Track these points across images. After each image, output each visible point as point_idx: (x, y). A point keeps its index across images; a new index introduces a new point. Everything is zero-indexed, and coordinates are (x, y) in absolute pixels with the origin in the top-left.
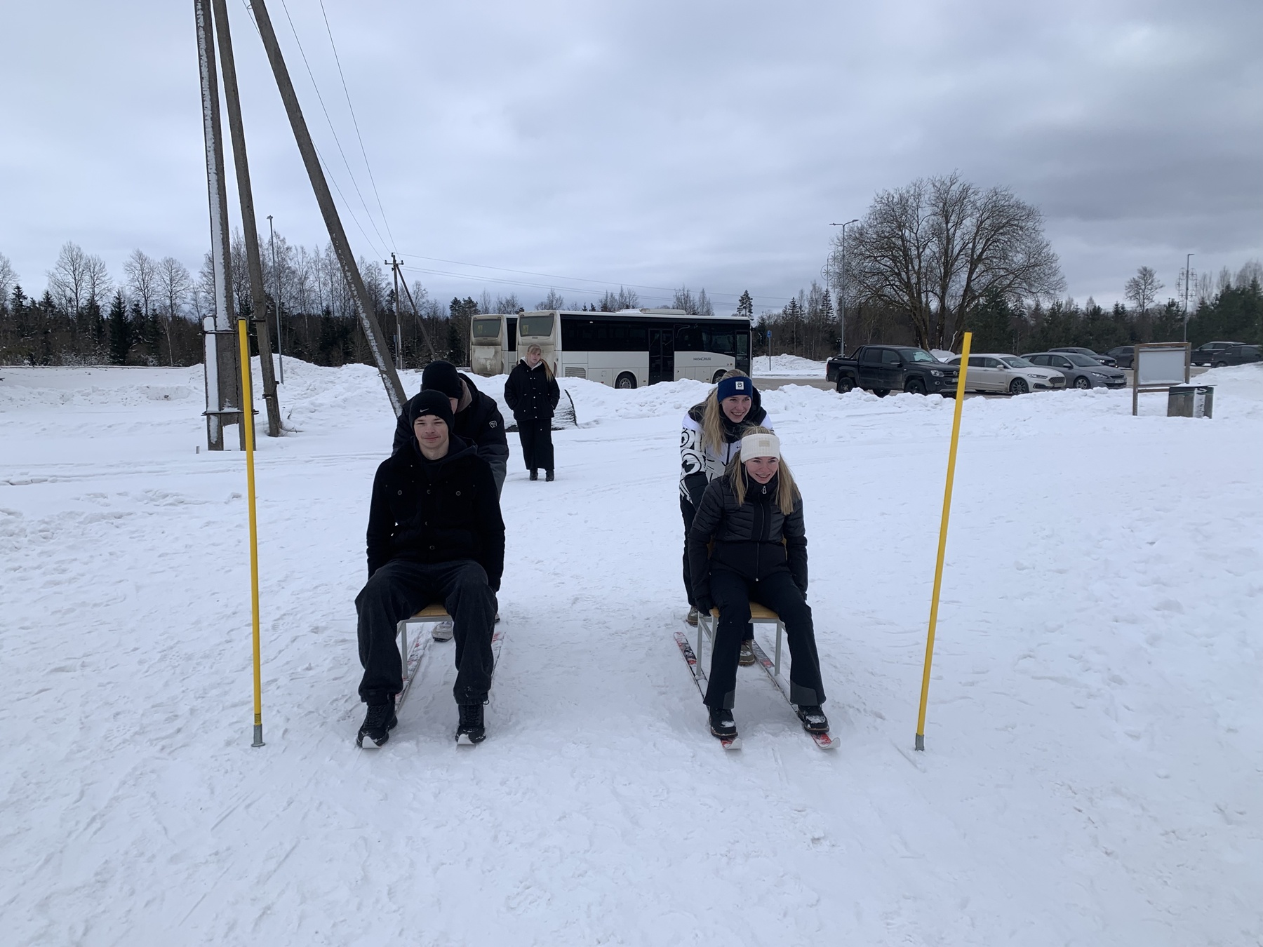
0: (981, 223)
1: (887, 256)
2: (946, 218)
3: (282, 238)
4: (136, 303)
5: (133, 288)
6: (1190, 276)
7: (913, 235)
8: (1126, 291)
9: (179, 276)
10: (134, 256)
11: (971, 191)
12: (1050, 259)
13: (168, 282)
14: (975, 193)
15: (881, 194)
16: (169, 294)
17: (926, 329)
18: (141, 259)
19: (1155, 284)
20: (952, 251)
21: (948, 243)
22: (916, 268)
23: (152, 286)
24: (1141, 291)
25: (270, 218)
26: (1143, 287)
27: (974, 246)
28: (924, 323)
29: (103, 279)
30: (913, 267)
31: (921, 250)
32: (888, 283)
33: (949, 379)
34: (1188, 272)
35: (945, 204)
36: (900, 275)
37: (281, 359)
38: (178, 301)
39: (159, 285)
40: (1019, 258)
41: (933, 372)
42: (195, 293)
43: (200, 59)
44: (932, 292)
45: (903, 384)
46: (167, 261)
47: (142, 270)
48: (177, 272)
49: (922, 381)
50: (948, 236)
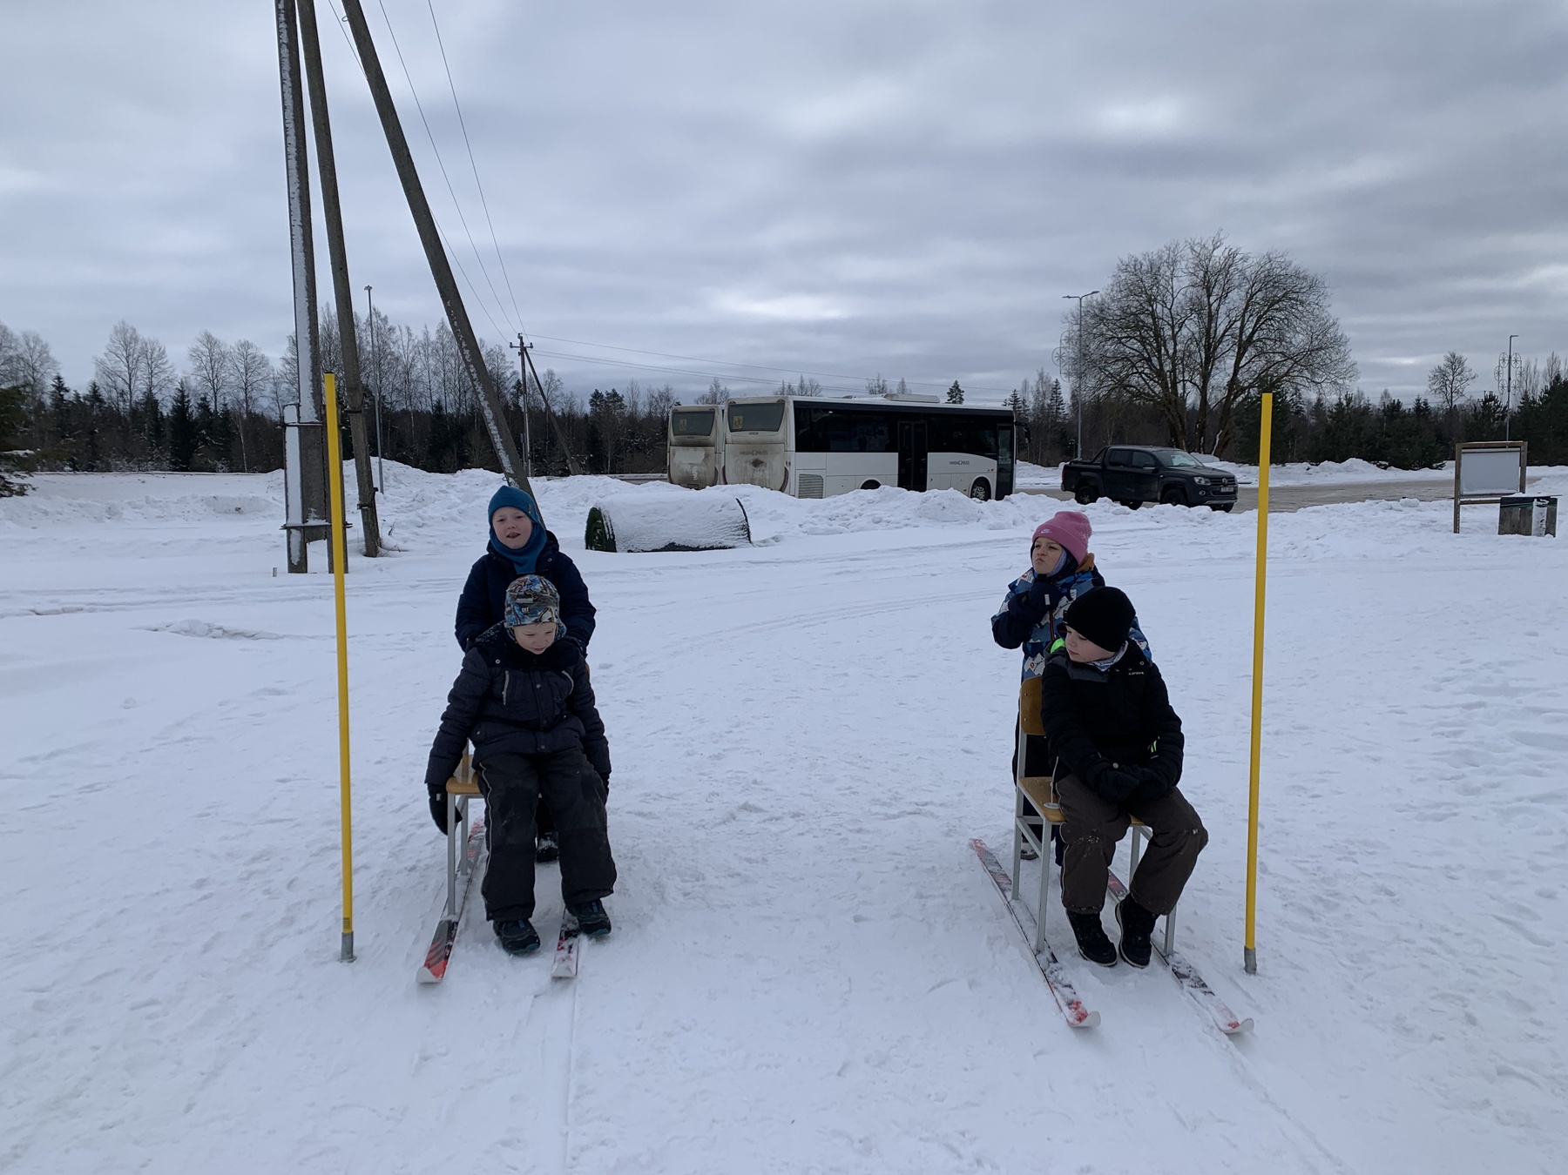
0: (1252, 297)
1: (1134, 338)
2: (1208, 291)
3: (383, 316)
4: (202, 396)
5: (199, 378)
6: (1513, 362)
7: (1166, 311)
8: (1430, 383)
9: (257, 363)
10: (200, 338)
11: (1238, 257)
12: (1337, 342)
13: (243, 370)
14: (1244, 259)
15: (1126, 260)
16: (243, 385)
17: (1183, 427)
18: (210, 341)
19: (1466, 374)
20: (1215, 333)
21: (1210, 321)
22: (1171, 352)
23: (223, 375)
24: (1448, 382)
25: (369, 288)
26: (1451, 378)
27: (1243, 326)
28: (1181, 421)
29: (162, 367)
30: (1167, 351)
31: (1177, 330)
32: (1135, 371)
33: (1217, 488)
34: (1510, 357)
35: (1206, 273)
36: (1151, 361)
37: (380, 463)
38: (254, 394)
39: (231, 374)
40: (1299, 340)
41: (1197, 480)
42: (275, 384)
43: (282, 84)
44: (1191, 382)
45: (1159, 494)
46: (242, 345)
47: (211, 355)
48: (254, 358)
49: (1184, 490)
50: (1210, 312)
